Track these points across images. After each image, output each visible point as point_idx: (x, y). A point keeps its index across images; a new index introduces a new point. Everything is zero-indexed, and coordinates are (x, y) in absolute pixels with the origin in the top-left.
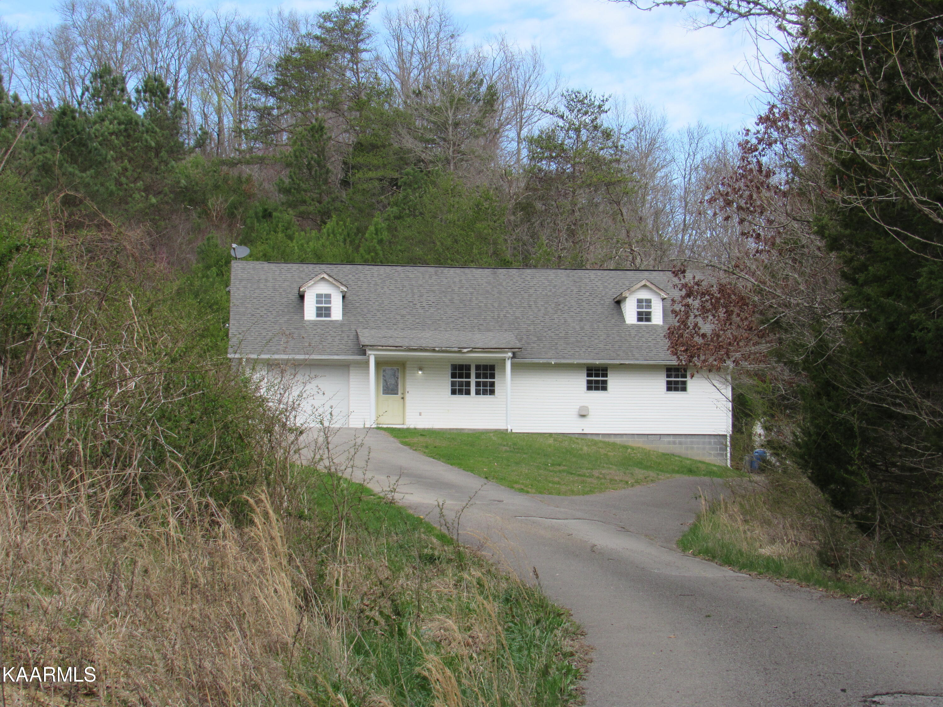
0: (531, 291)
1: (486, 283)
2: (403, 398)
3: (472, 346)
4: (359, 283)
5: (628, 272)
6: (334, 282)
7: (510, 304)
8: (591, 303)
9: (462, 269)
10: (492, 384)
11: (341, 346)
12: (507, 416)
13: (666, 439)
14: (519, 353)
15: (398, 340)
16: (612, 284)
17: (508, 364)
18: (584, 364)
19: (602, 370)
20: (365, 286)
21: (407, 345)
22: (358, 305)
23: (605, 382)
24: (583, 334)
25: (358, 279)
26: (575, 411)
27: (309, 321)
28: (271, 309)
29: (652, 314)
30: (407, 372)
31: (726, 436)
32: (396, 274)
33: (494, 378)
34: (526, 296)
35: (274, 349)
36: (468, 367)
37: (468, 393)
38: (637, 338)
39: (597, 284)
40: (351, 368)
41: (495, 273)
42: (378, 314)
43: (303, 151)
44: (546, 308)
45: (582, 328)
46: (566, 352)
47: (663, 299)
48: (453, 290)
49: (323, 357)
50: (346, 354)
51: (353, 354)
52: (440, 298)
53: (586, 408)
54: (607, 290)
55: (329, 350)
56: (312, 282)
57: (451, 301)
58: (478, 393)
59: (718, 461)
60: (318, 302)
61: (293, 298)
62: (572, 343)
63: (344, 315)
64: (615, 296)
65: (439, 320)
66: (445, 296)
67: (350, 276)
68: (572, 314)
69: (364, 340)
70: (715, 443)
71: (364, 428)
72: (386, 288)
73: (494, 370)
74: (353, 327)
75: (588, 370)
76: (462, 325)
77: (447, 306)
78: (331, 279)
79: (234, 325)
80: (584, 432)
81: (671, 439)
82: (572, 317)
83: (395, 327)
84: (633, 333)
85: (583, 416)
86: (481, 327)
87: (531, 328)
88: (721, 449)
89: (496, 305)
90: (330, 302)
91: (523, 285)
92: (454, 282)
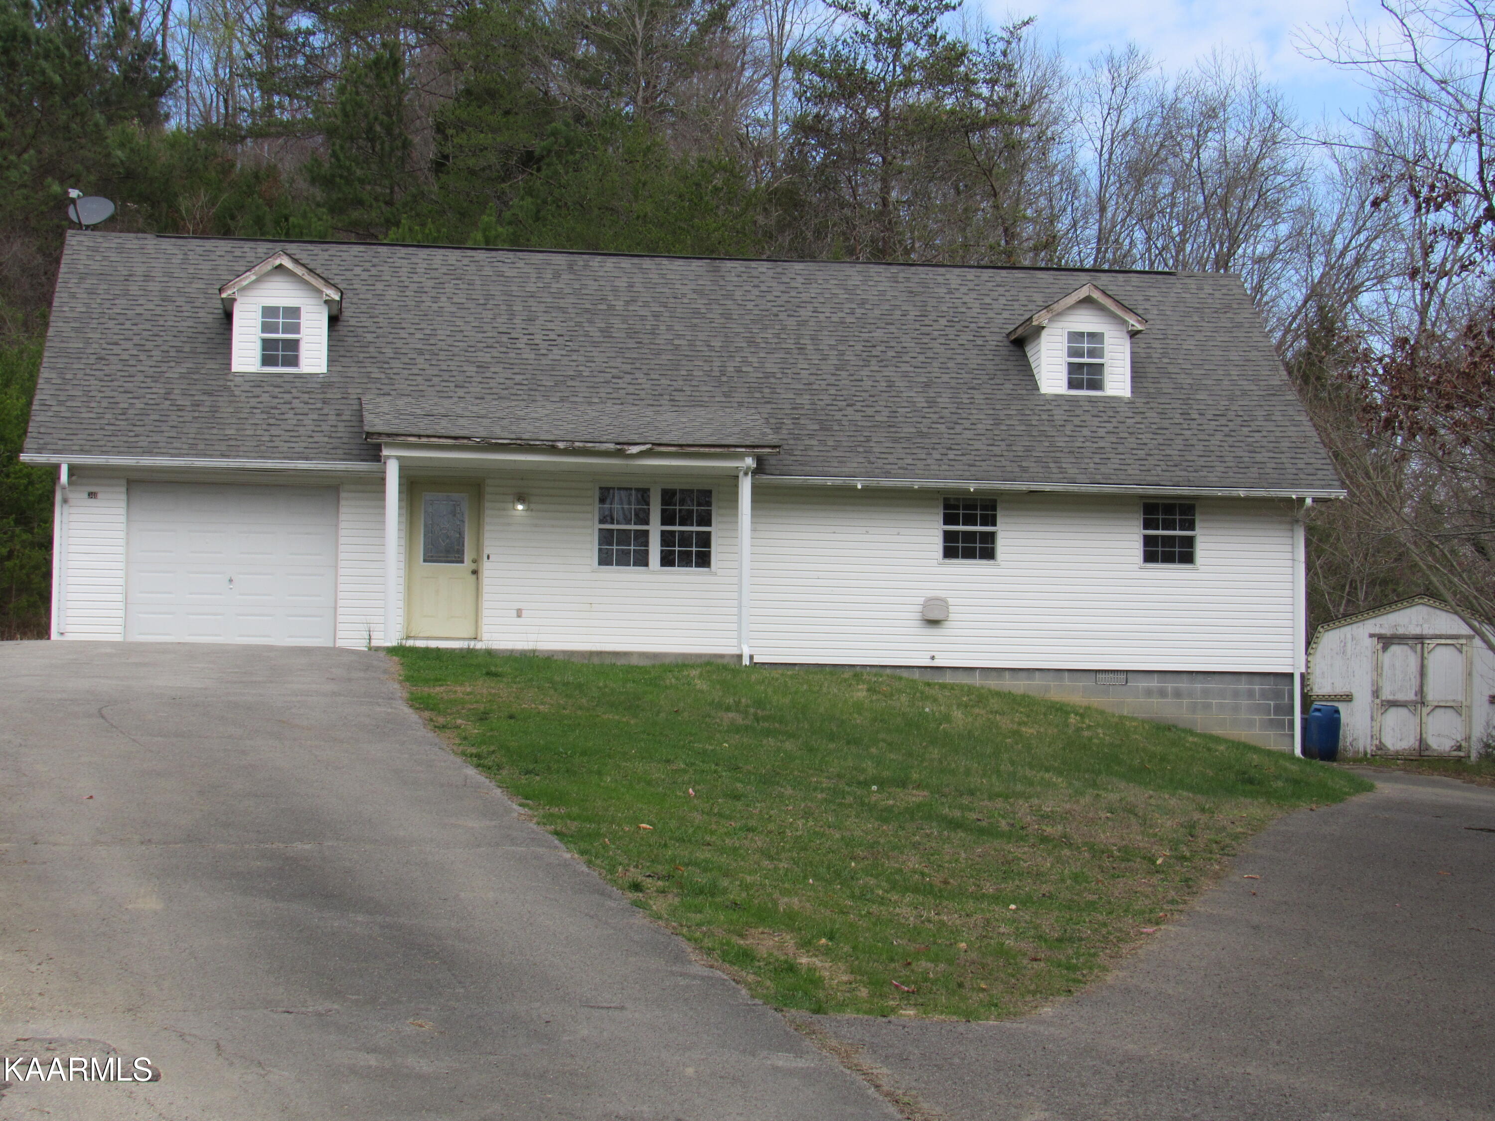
0: (805, 313)
1: (694, 291)
2: (475, 572)
3: (653, 439)
4: (380, 286)
5: (1039, 274)
6: (307, 277)
7: (751, 342)
8: (953, 344)
9: (636, 260)
10: (705, 540)
11: (318, 437)
12: (739, 623)
13: (1143, 684)
14: (773, 461)
15: (462, 421)
16: (1002, 301)
17: (746, 487)
18: (938, 491)
19: (984, 508)
20: (393, 293)
21: (483, 434)
22: (370, 337)
23: (990, 538)
24: (935, 417)
25: (378, 278)
26: (912, 612)
27: (243, 375)
28: (149, 345)
29: (1107, 370)
30: (487, 505)
31: (1291, 676)
32: (473, 267)
33: (709, 524)
34: (791, 323)
35: (143, 442)
36: (644, 495)
37: (642, 560)
38: (1069, 428)
39: (966, 299)
40: (343, 495)
41: (717, 270)
42: (420, 360)
43: (359, 105)
44: (842, 353)
45: (932, 403)
46: (891, 459)
47: (1133, 334)
48: (611, 307)
49: (269, 464)
50: (327, 456)
51: (349, 456)
52: (579, 324)
53: (942, 603)
54: (991, 314)
55: (284, 447)
56: (251, 277)
57: (606, 332)
58: (667, 560)
59: (1272, 741)
60: (266, 327)
61: (209, 319)
62: (908, 439)
63: (331, 361)
64: (1011, 328)
65: (573, 378)
66: (590, 321)
67: (358, 270)
68: (905, 368)
69: (375, 422)
70: (1264, 695)
71: (370, 649)
72: (444, 299)
73: (709, 504)
74: (353, 392)
75: (946, 507)
76: (631, 389)
77: (595, 344)
78: (299, 271)
79: (48, 380)
80: (937, 663)
81: (1154, 683)
82: (905, 375)
83: (461, 392)
84: (1059, 415)
85: (934, 623)
86: (678, 396)
87: (805, 399)
88: (1278, 710)
89: (717, 343)
90: (296, 329)
91: (785, 297)
92: (615, 290)
